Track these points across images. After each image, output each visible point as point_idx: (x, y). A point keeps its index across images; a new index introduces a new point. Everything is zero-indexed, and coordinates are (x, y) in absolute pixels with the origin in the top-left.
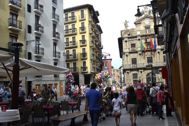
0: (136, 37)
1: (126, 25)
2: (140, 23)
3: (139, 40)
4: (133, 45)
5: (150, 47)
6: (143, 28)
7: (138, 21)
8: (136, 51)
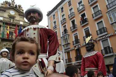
5: (12, 37)
6: (7, 17)
7: (3, 7)
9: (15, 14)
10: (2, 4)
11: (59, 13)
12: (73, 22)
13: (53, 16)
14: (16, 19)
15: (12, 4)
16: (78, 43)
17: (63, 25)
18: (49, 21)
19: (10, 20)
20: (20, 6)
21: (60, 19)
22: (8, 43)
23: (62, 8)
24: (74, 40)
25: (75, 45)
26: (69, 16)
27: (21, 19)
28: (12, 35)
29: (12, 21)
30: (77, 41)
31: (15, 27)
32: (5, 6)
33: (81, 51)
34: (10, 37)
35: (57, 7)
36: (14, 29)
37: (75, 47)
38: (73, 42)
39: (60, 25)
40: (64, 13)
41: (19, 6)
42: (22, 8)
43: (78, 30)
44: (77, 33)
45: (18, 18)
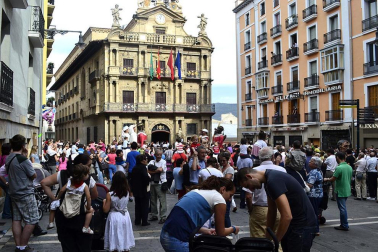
0: (137, 46)
2: (147, 19)
3: (143, 53)
4: (128, 63)
5: (164, 72)
6: (152, 30)
8: (135, 75)
9: (167, 21)
13: (245, 17)
14: (168, 32)
17: (261, 45)
18: (238, 25)
19: (159, 38)
22: (159, 83)
27: (179, 31)
28: (165, 68)
29: (161, 40)
31: (169, 51)
34: (161, 72)
45: (172, 29)
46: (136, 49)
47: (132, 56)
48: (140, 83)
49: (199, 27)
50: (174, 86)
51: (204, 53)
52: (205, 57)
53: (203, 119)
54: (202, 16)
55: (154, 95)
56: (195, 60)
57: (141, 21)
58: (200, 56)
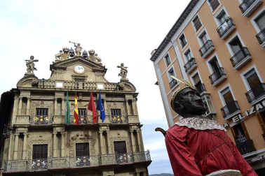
0: (52, 93)
1: (31, 64)
2: (65, 69)
3: (60, 101)
4: (42, 112)
5: (85, 119)
6: (70, 79)
7: (60, 62)
8: (49, 124)
9: (86, 71)
10: (58, 57)
11: (177, 48)
12: (214, 63)
13: (164, 59)
14: (88, 80)
15: (77, 52)
16: (236, 109)
17: (190, 73)
18: (159, 70)
19: (78, 85)
20: (92, 54)
21: (183, 61)
22: (81, 133)
23: (182, 38)
24: (224, 104)
25: (229, 117)
26: (200, 51)
27: (99, 79)
28: (85, 115)
29: (81, 87)
30: (232, 105)
31: (88, 98)
32: (63, 59)
33: (246, 130)
34: (82, 119)
35: (171, 38)
36: (88, 103)
37: (230, 120)
38: (222, 109)
39: (185, 74)
40: (189, 47)
41: (90, 54)
42: (97, 55)
43: (228, 80)
44: (228, 88)
45: (91, 77)
46: (51, 98)
47: (46, 105)
48: (55, 133)
49: (119, 75)
50: (99, 134)
51: (128, 97)
52: (130, 102)
53: (138, 171)
54: (122, 65)
55: (74, 148)
56: (119, 106)
57: (58, 71)
58: (125, 102)
